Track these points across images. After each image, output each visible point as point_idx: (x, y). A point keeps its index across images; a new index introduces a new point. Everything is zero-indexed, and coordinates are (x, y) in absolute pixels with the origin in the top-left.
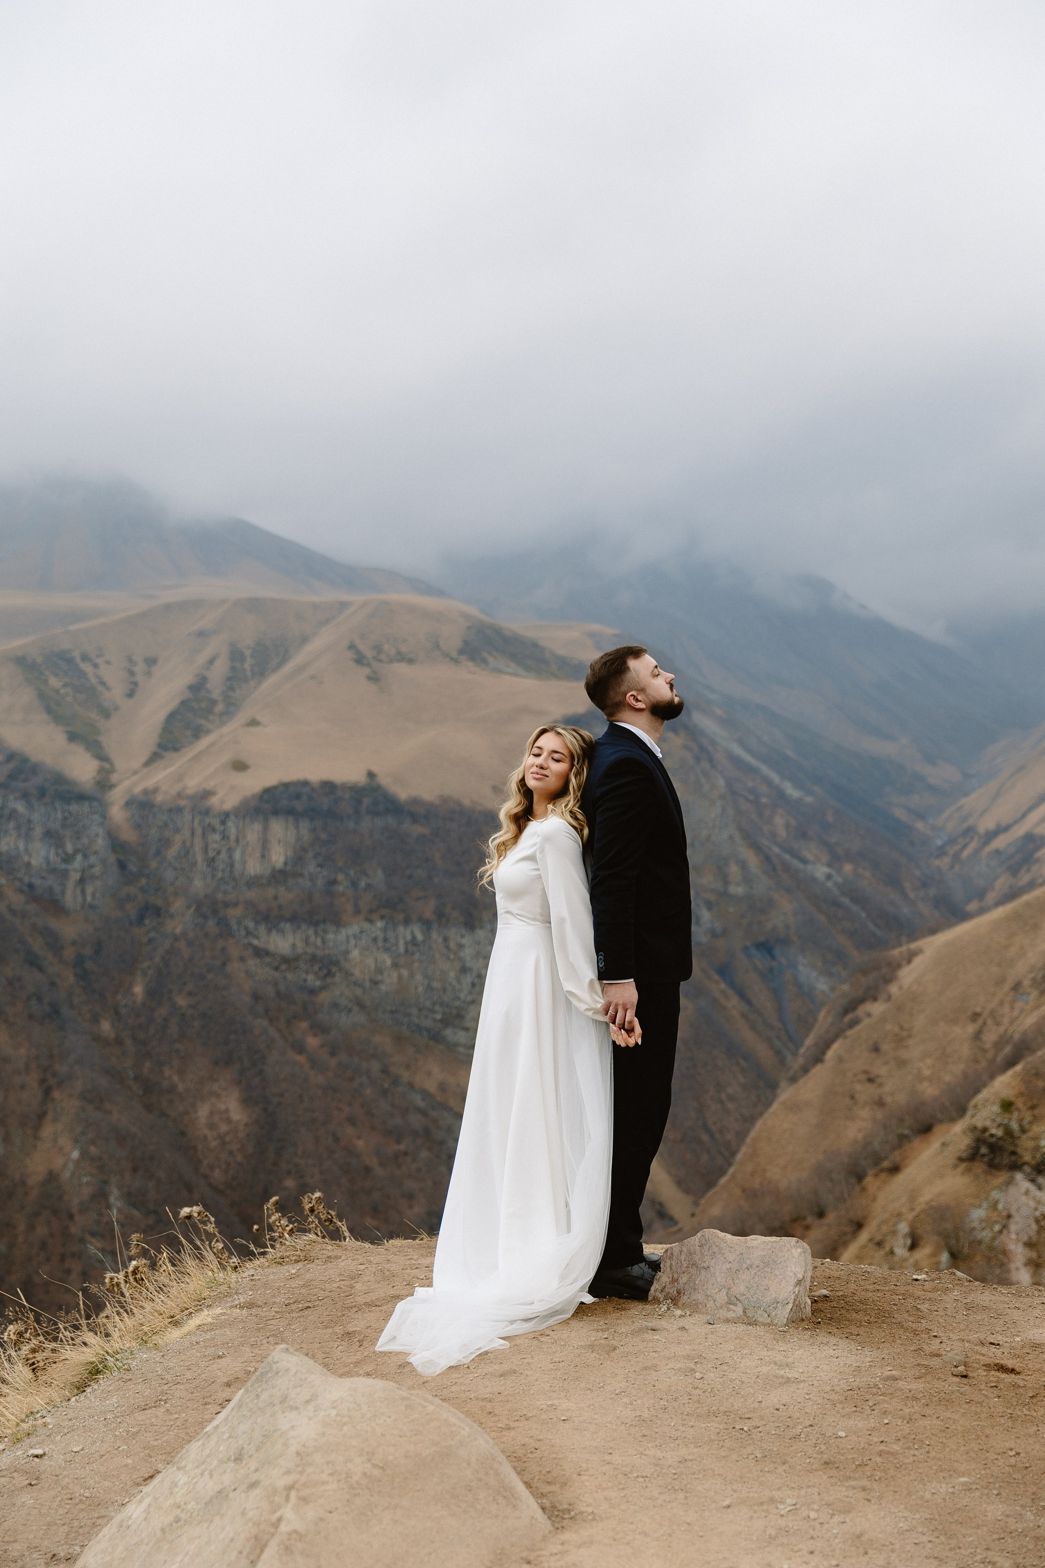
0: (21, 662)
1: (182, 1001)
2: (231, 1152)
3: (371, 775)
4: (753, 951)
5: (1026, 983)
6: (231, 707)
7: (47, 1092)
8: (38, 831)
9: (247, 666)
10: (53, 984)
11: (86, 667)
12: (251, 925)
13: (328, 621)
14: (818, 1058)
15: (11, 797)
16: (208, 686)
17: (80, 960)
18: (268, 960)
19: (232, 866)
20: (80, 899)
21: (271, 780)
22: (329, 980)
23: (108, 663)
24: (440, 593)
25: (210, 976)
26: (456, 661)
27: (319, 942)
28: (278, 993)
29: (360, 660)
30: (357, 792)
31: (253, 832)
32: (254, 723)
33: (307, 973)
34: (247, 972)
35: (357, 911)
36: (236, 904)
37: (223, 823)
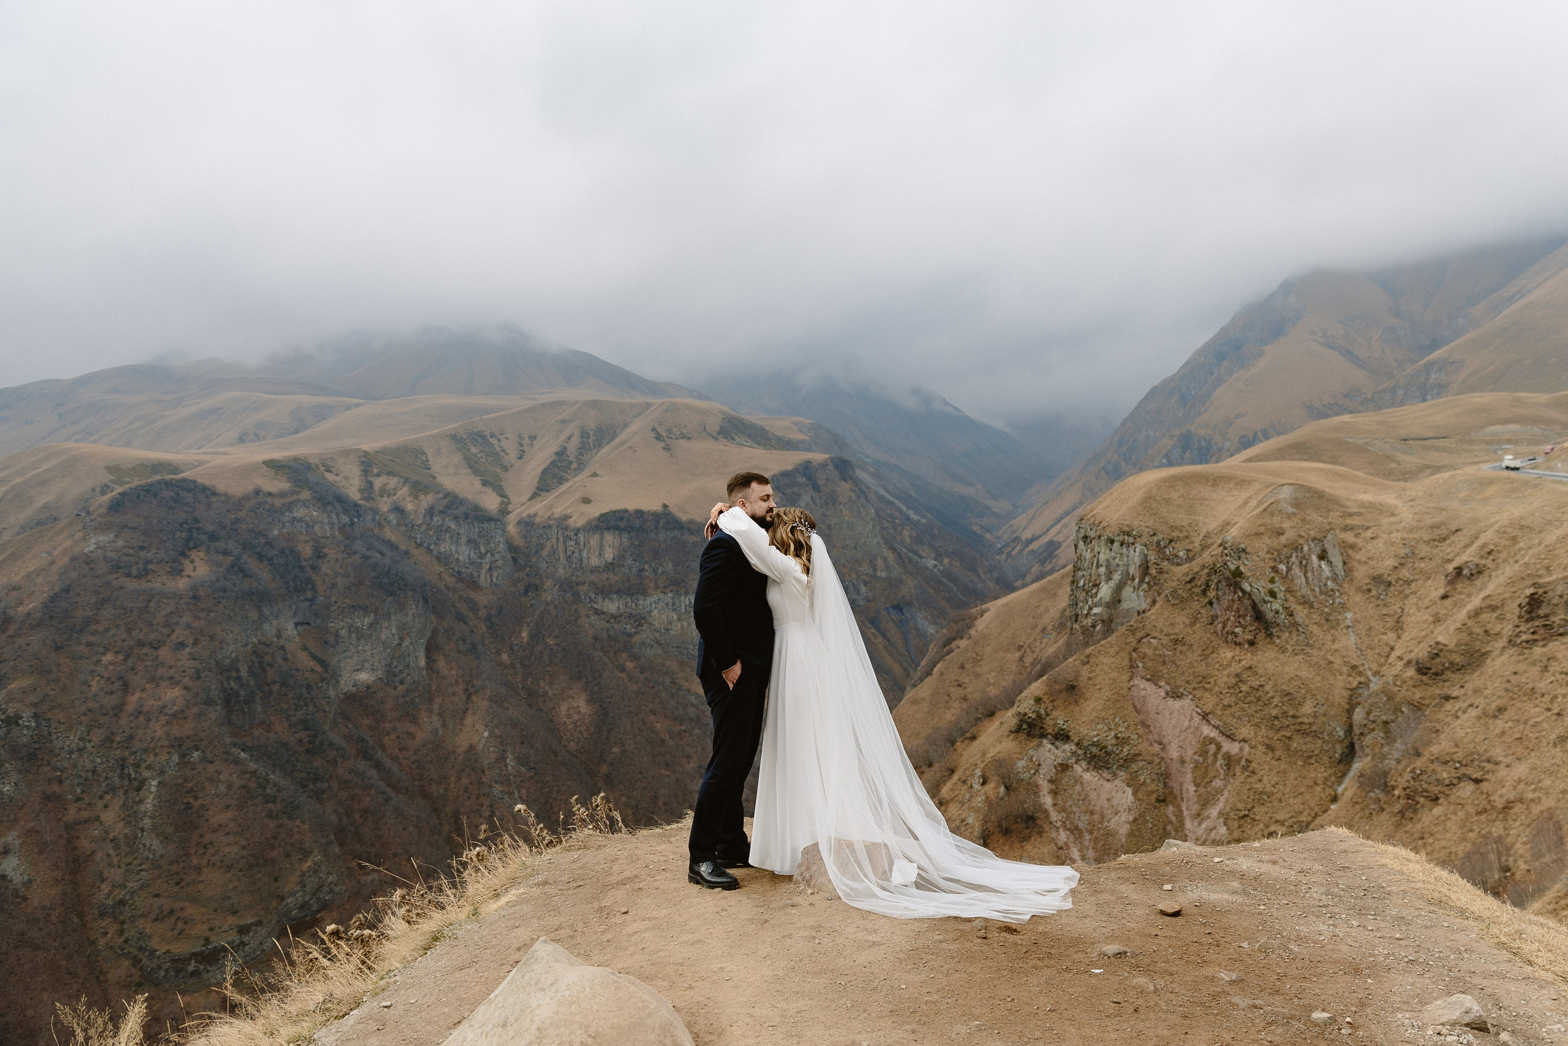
0: (453, 437)
1: (551, 642)
2: (580, 731)
3: (665, 506)
4: (891, 610)
5: (1049, 628)
6: (581, 466)
7: (469, 696)
8: (464, 540)
9: (591, 441)
10: (473, 631)
11: (493, 441)
12: (593, 596)
13: (639, 414)
14: (929, 673)
15: (447, 519)
16: (567, 453)
17: (489, 617)
18: (603, 616)
19: (581, 560)
20: (489, 580)
21: (605, 509)
22: (639, 628)
23: (507, 438)
24: (707, 398)
26: (716, 439)
27: (633, 606)
28: (609, 636)
29: (659, 438)
30: (656, 516)
31: (594, 540)
32: (595, 475)
33: (626, 624)
34: (590, 624)
35: (657, 587)
36: (584, 584)
37: (576, 535)
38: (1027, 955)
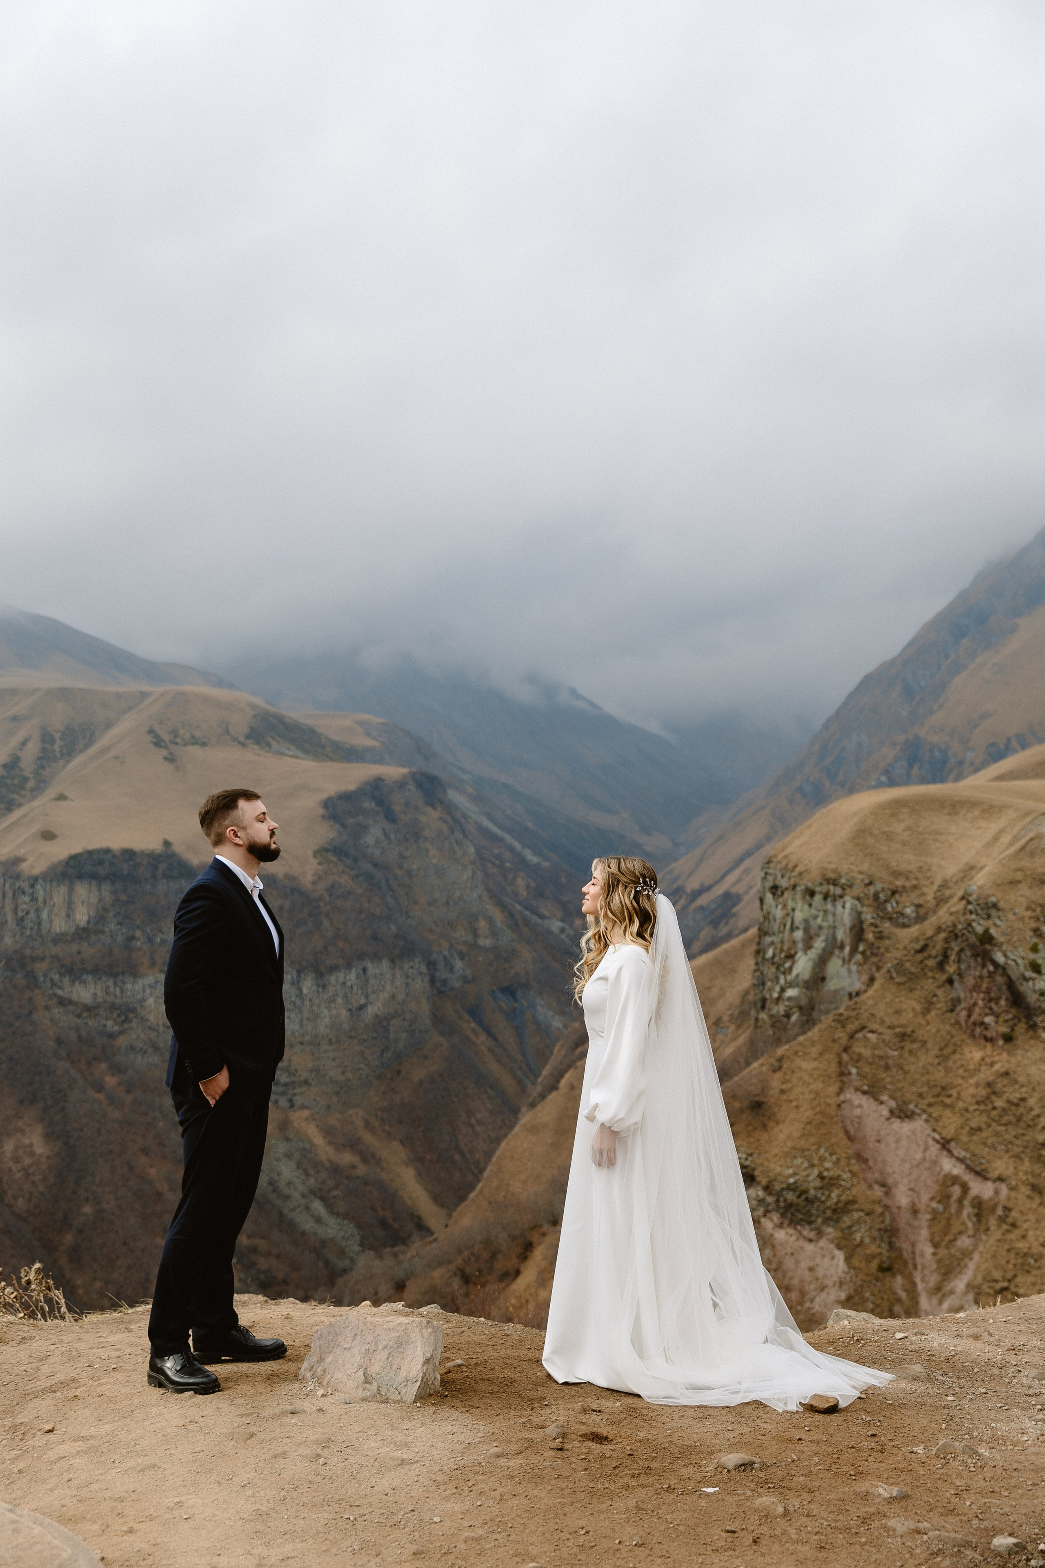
2: (34, 1183)
3: (167, 843)
4: (499, 995)
5: (725, 1018)
6: (41, 785)
9: (56, 747)
12: (56, 977)
13: (130, 708)
14: (554, 1087)
16: (21, 764)
18: (71, 1008)
19: (39, 924)
21: (77, 847)
22: (126, 1025)
24: (231, 686)
25: (17, 1024)
26: (243, 745)
27: (118, 990)
28: (80, 1037)
29: (158, 743)
30: (154, 859)
31: (59, 895)
32: (62, 797)
33: (106, 1019)
34: (52, 1020)
36: (43, 959)
37: (32, 886)
38: (617, 1471)
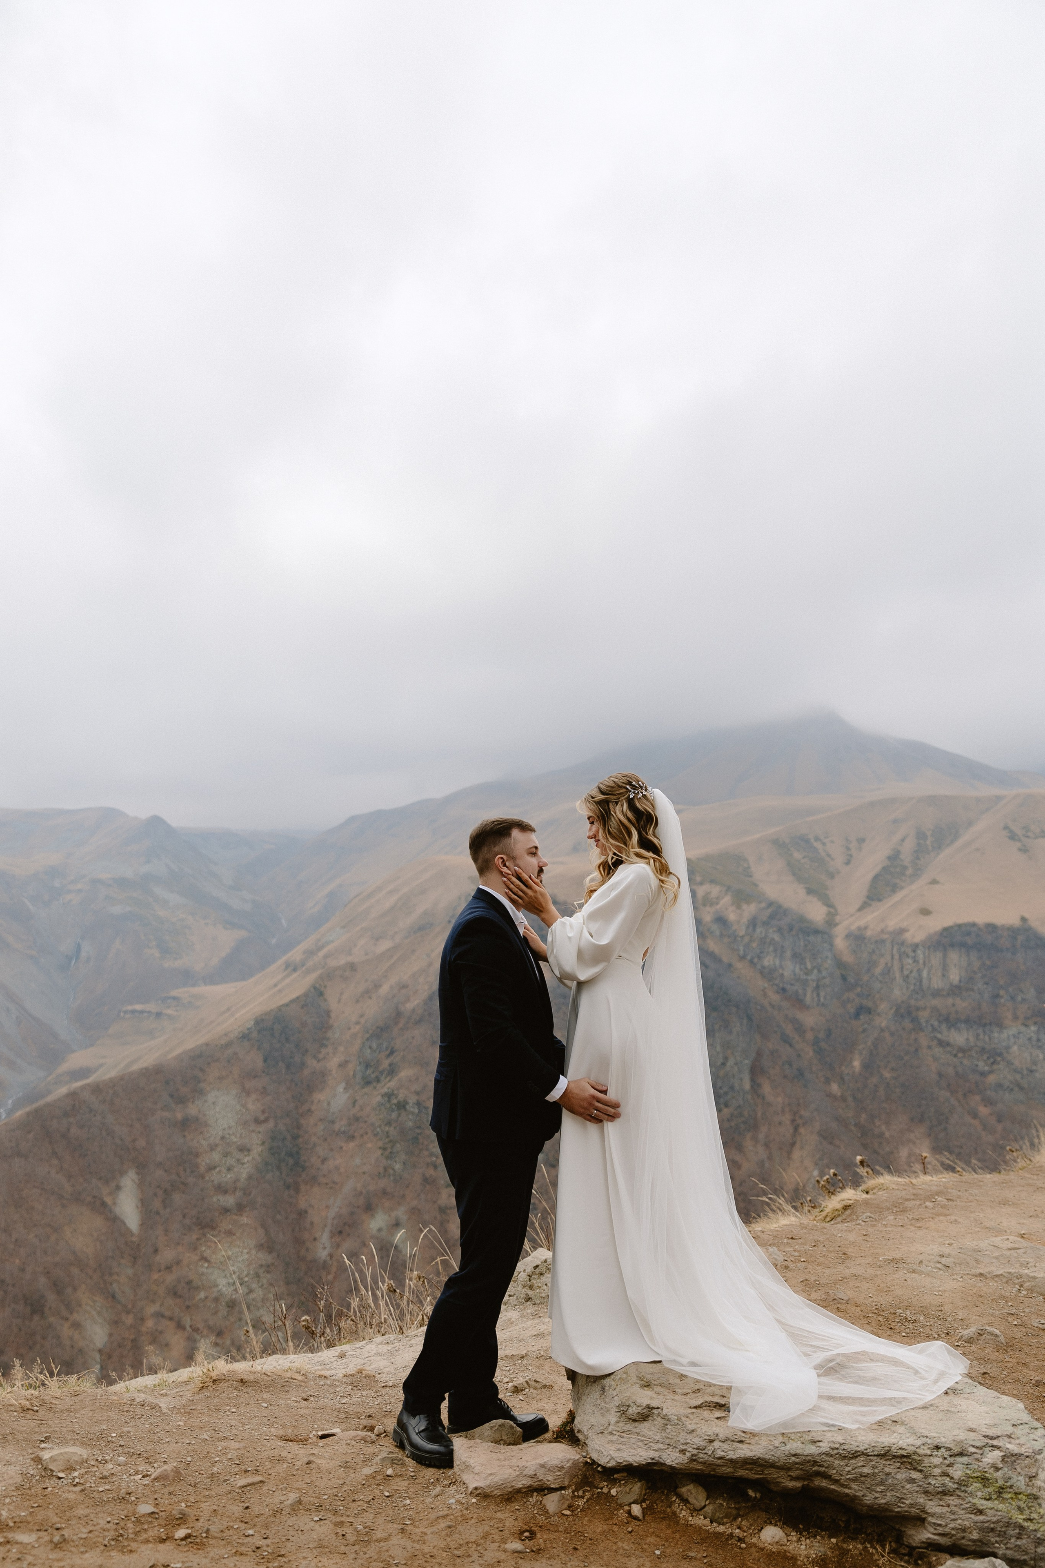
0: (776, 843)
1: (887, 1075)
3: (1024, 919)
6: (918, 872)
7: (796, 1129)
8: (788, 954)
9: (928, 842)
10: (799, 1056)
11: (817, 845)
12: (936, 1023)
13: (988, 810)
15: (771, 931)
16: (901, 856)
17: (816, 1042)
18: (948, 1049)
19: (921, 981)
20: (816, 999)
21: (949, 921)
22: (995, 1067)
23: (832, 842)
25: (906, 1058)
27: (987, 1038)
28: (957, 1073)
29: (1013, 837)
30: (1013, 932)
31: (936, 959)
32: (934, 882)
33: (978, 1060)
34: (933, 1056)
35: (1016, 1018)
36: (925, 1009)
37: (914, 951)
